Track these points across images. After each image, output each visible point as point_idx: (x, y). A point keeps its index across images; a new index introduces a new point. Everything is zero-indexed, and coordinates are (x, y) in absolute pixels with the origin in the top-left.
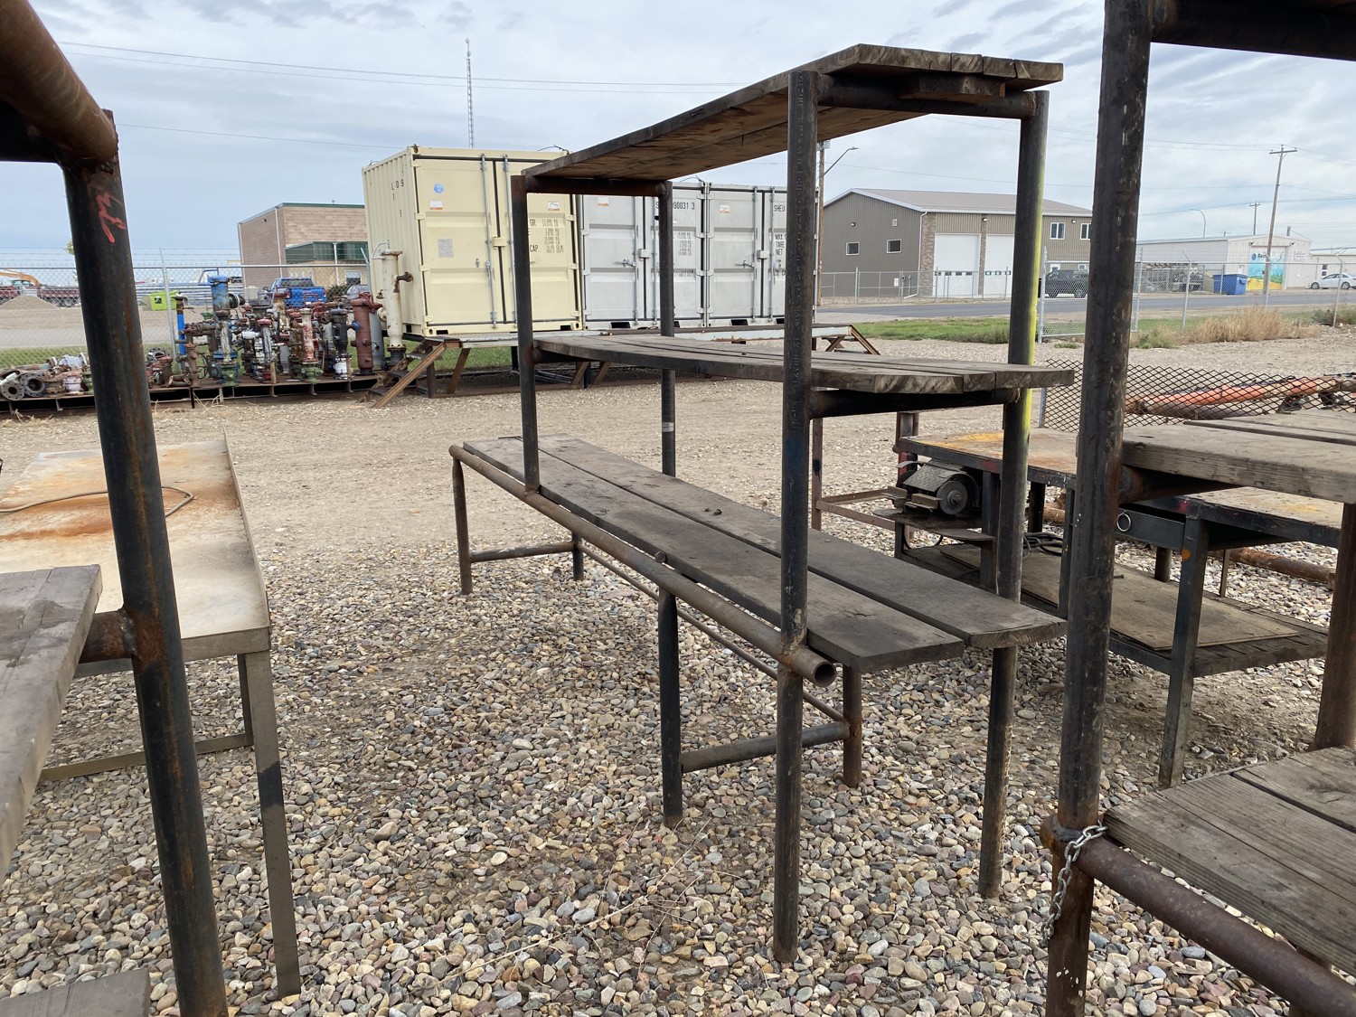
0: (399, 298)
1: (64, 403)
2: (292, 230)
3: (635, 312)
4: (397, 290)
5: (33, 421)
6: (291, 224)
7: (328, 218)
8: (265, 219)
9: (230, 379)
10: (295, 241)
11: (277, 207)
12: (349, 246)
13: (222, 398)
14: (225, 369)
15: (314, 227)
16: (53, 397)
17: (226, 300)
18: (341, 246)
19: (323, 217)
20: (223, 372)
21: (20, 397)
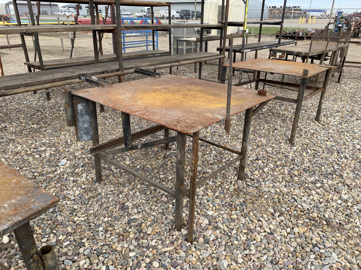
1: (298, 37)
16: (296, 36)
17: (340, 17)
21: (290, 35)
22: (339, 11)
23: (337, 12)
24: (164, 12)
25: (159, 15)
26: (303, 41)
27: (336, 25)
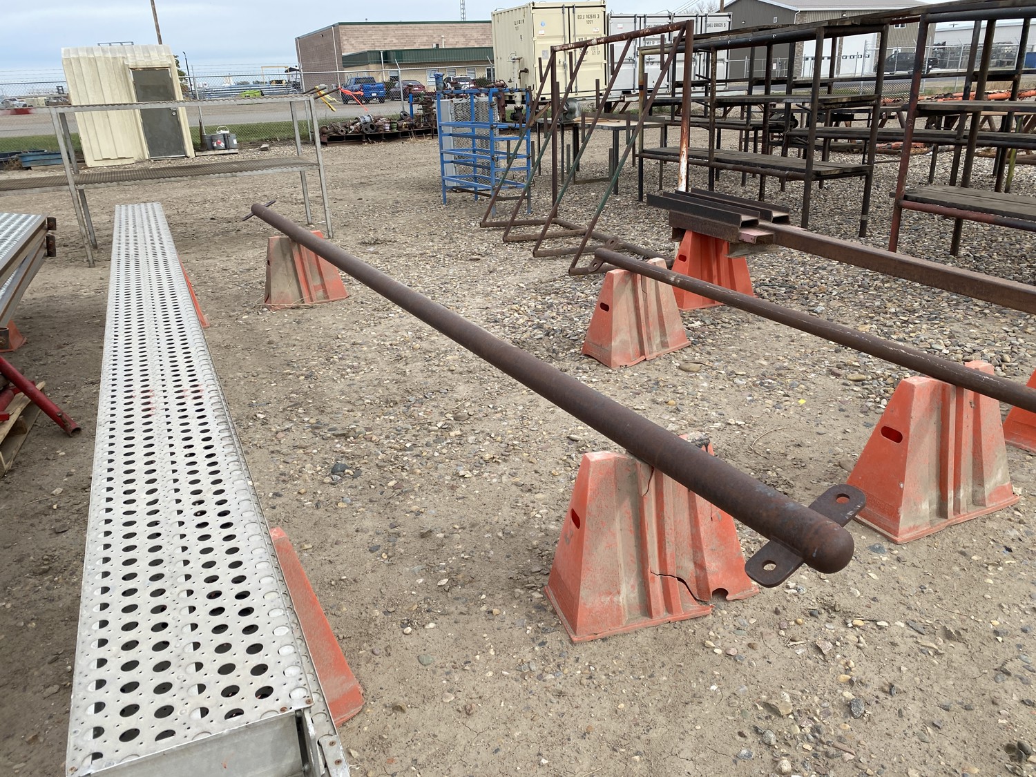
0: (520, 82)
2: (345, 43)
3: (634, 85)
6: (345, 38)
7: (370, 32)
8: (323, 34)
10: (348, 51)
11: (334, 26)
12: (392, 53)
15: (360, 39)
16: (381, 132)
18: (386, 53)
19: (366, 32)
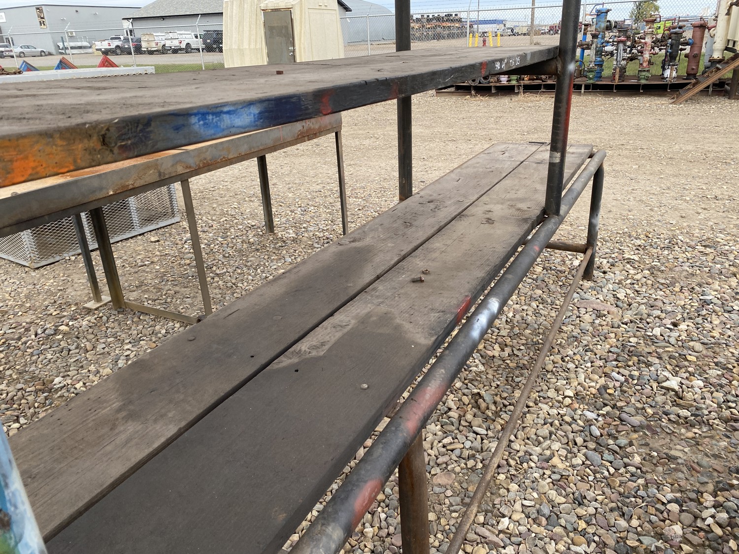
0: (729, 20)
1: (497, 88)
4: (728, 13)
5: (480, 97)
9: (590, 79)
13: (583, 90)
14: (590, 71)
16: (491, 84)
17: (603, 25)
20: (588, 74)
21: (476, 84)
22: (598, 7)
23: (594, 11)
24: (163, 38)
25: (153, 45)
26: (515, 98)
27: (597, 47)
